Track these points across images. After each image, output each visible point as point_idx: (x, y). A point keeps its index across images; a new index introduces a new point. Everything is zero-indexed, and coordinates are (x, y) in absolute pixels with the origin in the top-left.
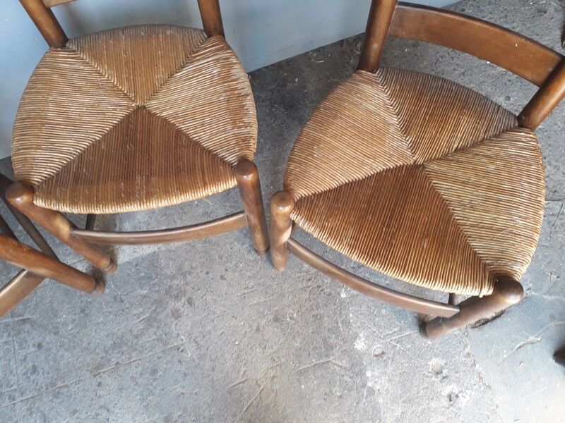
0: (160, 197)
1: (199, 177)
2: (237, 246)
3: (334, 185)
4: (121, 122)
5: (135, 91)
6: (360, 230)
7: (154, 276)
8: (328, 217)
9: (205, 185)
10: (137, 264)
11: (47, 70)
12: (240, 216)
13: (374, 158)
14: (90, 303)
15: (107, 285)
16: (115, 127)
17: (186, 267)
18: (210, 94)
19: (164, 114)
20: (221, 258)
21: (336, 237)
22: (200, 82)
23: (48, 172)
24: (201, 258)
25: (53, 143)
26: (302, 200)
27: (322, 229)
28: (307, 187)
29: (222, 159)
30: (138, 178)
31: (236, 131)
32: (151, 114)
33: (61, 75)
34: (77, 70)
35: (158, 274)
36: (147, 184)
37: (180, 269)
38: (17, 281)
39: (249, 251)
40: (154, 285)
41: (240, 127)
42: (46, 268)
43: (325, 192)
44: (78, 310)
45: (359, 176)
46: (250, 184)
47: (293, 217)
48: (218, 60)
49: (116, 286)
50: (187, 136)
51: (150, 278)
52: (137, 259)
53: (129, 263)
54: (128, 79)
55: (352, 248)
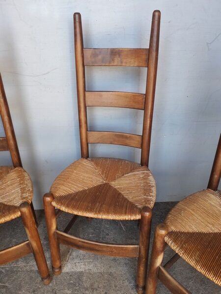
0: (104, 213)
1: (124, 209)
2: (126, 283)
3: (191, 231)
4: (98, 186)
5: (107, 177)
6: (203, 254)
7: (77, 285)
8: (185, 243)
9: (126, 213)
10: (71, 275)
11: (78, 163)
12: (136, 246)
13: (213, 225)
14: (40, 288)
15: (52, 281)
16: (95, 187)
17: (96, 286)
18: (137, 183)
19: (116, 187)
20: (116, 287)
21: (189, 254)
22: (134, 179)
23: (63, 194)
24: (105, 283)
25: (69, 185)
26: (172, 232)
27: (182, 248)
28: (176, 227)
29: (136, 206)
30: (98, 204)
31: (145, 197)
32: (110, 186)
33: (82, 166)
34: (88, 166)
35: (79, 284)
36: (100, 207)
37: (92, 285)
38: (22, 244)
39: (132, 289)
40: (76, 290)
41: (147, 196)
42: (37, 244)
43: (185, 233)
44: (32, 290)
45: (204, 230)
46: (147, 218)
47: (166, 239)
48: (144, 173)
49: (56, 283)
50: (123, 196)
51: (75, 285)
52: (72, 272)
53: (67, 273)
54: (106, 173)
55: (197, 262)
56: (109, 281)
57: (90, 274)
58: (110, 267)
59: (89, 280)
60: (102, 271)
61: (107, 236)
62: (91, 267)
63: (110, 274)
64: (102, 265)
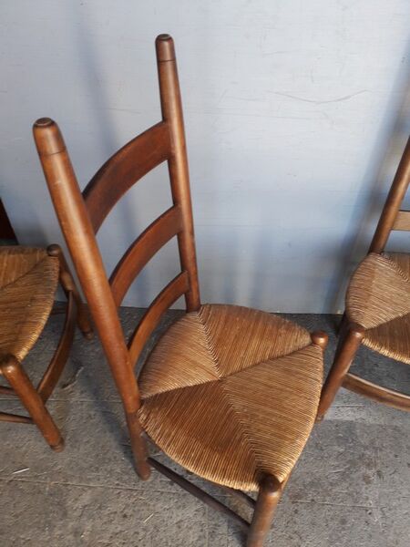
7: (350, 440)
24: (391, 441)
35: (353, 440)
51: (347, 440)
52: (338, 421)
53: (331, 422)
56: (396, 438)
57: (365, 425)
58: (393, 418)
59: (366, 435)
60: (383, 423)
61: (376, 368)
62: (363, 414)
63: (395, 428)
64: (380, 413)
